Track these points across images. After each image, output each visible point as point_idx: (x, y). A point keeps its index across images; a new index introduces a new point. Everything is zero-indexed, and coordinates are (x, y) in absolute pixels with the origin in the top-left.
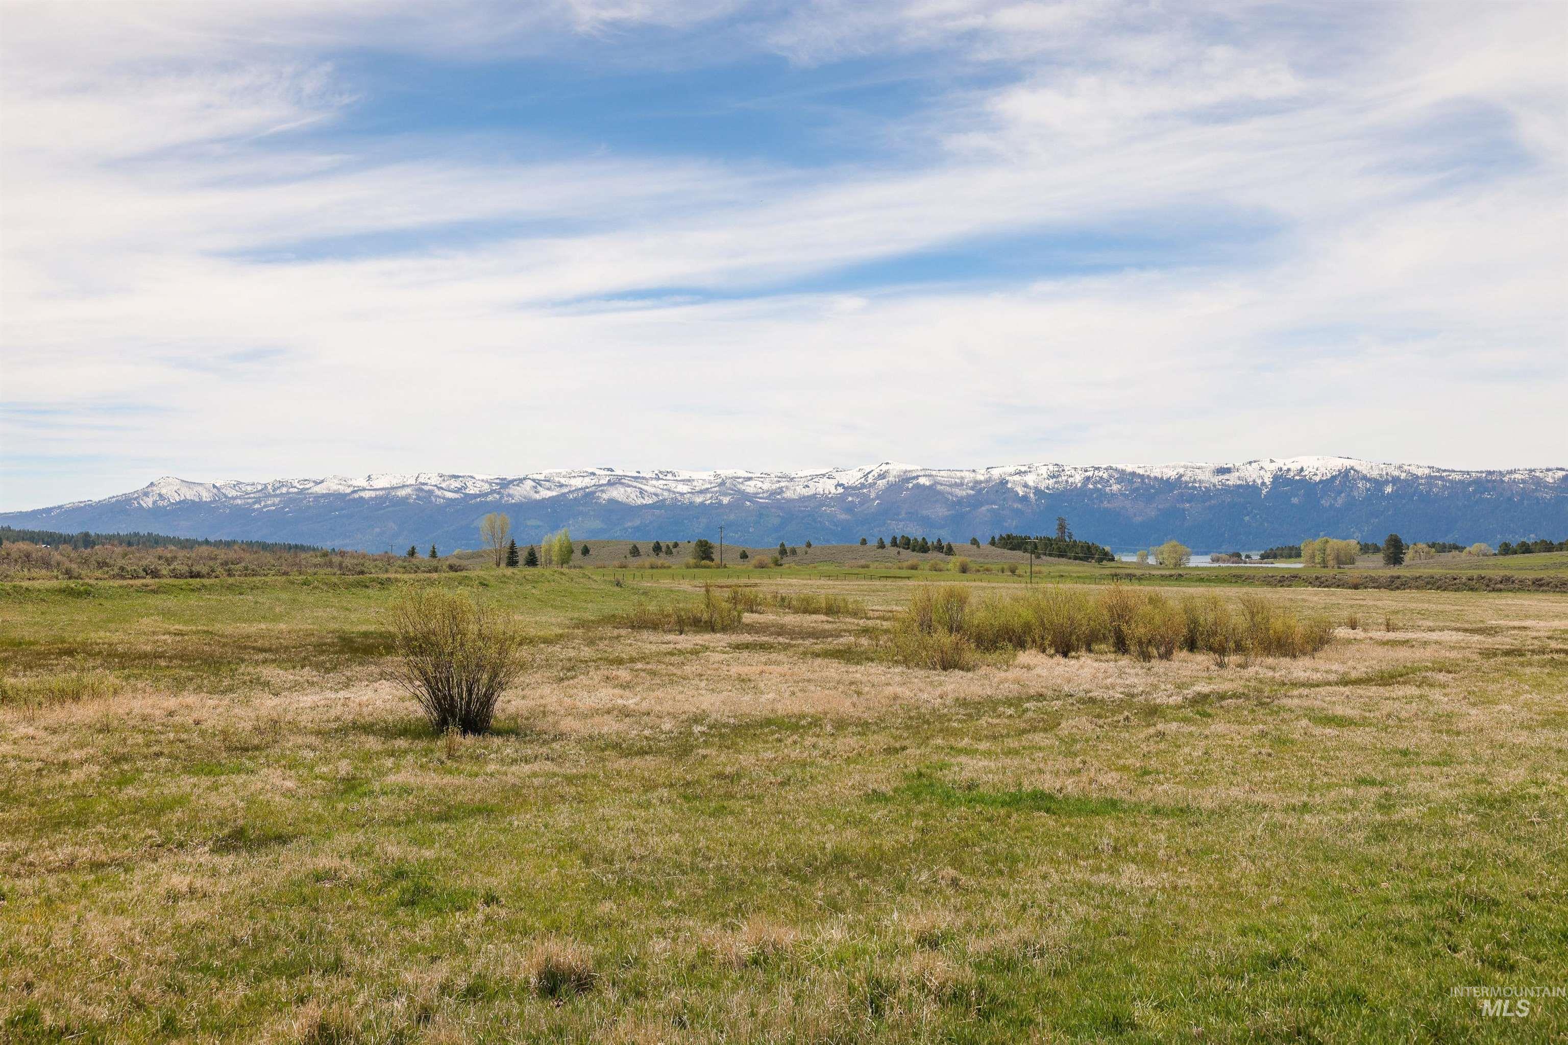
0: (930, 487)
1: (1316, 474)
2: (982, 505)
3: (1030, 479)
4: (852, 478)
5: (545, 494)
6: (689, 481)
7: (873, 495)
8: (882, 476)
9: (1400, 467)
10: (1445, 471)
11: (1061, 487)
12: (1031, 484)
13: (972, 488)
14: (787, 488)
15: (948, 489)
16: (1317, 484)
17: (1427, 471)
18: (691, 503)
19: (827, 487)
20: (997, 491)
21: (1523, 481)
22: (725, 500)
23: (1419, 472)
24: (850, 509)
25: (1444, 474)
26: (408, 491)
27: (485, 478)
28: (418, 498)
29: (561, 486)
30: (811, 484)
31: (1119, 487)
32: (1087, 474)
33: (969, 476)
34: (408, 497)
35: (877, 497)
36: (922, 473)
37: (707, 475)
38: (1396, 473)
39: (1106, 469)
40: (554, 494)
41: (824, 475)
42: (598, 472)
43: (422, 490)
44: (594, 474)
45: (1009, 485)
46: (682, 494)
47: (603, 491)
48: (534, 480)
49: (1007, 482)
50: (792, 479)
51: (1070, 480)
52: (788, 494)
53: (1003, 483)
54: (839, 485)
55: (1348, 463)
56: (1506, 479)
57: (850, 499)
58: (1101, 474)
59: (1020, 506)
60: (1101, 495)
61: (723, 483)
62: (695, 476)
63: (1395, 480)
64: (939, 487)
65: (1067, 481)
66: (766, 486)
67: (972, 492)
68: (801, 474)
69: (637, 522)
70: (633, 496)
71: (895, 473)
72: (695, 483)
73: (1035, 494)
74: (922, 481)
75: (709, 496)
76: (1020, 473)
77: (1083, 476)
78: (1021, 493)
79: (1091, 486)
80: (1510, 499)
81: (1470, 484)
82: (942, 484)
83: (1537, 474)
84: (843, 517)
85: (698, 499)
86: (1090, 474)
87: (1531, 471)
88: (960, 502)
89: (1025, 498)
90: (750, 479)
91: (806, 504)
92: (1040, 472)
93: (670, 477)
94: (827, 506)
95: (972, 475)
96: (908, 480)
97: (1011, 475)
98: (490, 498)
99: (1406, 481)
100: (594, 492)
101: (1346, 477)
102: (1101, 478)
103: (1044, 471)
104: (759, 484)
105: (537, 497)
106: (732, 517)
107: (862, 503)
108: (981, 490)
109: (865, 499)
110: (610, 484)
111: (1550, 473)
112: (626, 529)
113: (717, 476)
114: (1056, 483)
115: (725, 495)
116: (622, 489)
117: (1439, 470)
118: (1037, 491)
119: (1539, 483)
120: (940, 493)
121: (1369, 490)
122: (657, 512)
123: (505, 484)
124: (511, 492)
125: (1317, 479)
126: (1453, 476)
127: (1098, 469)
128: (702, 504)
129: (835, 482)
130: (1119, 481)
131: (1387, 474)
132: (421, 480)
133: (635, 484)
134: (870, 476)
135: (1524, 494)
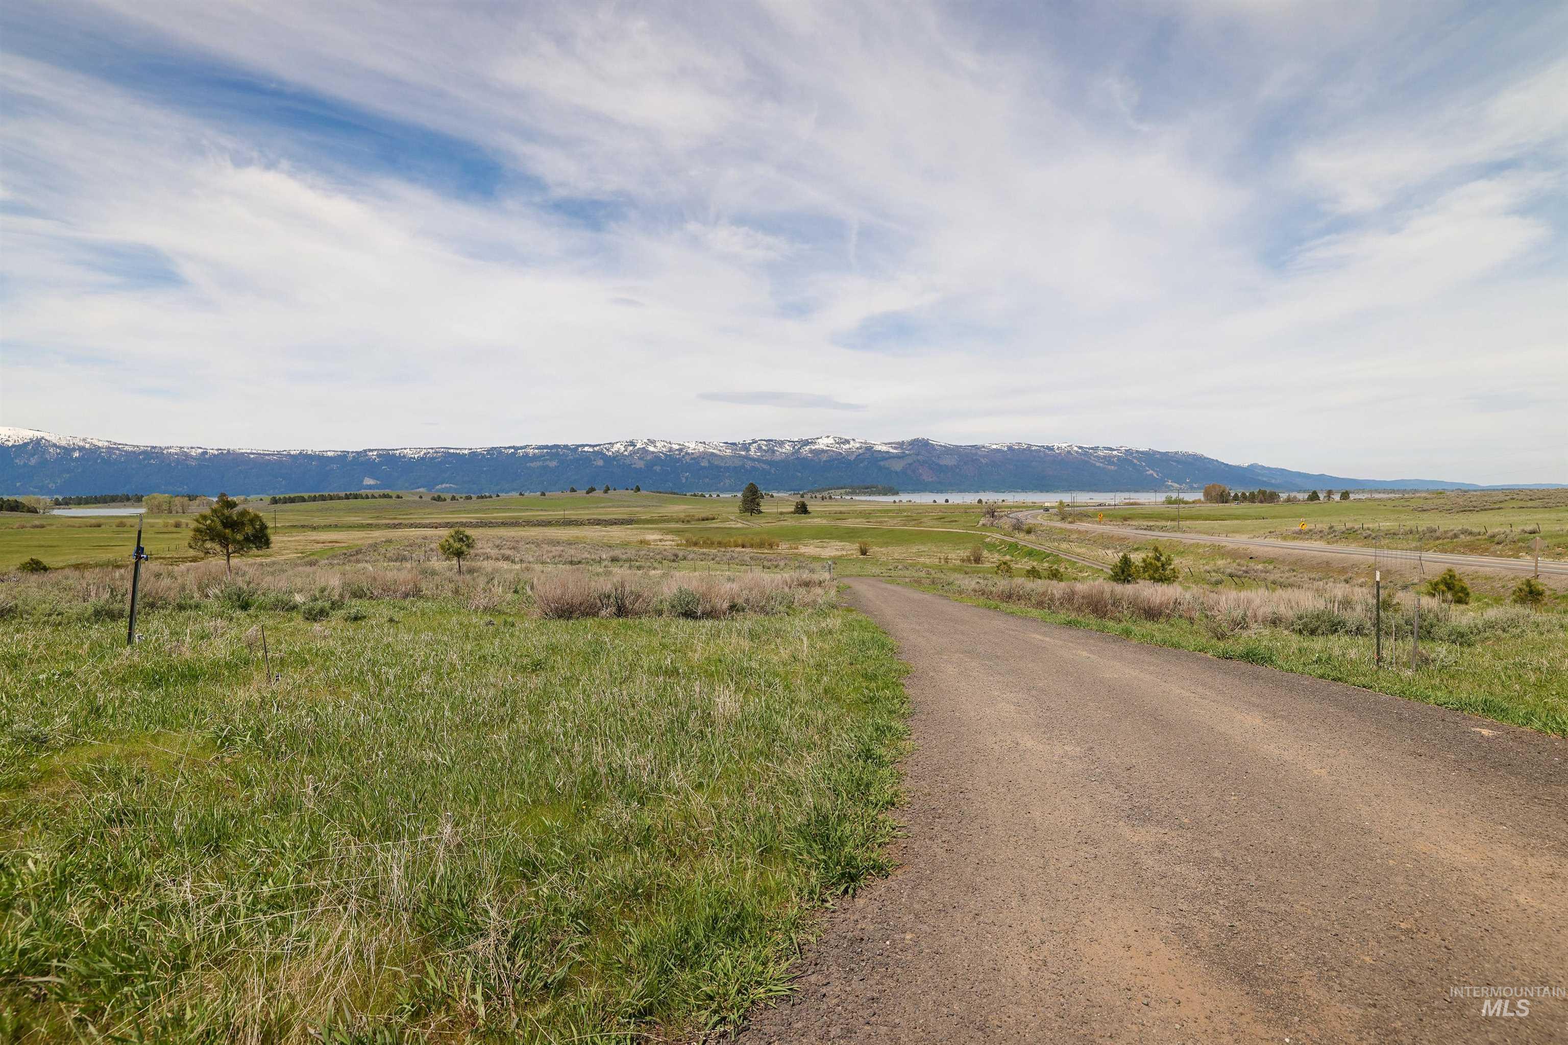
1: (8, 440)
9: (84, 440)
10: (120, 444)
16: (8, 447)
17: (106, 444)
21: (176, 454)
23: (100, 444)
25: (120, 446)
38: (81, 444)
55: (39, 435)
56: (165, 452)
63: (81, 449)
80: (169, 465)
81: (140, 454)
83: (185, 450)
87: (181, 448)
99: (90, 449)
101: (37, 446)
111: (194, 450)
117: (115, 444)
119: (187, 455)
121: (59, 454)
125: (10, 444)
126: (126, 448)
131: (74, 444)
135: (178, 462)
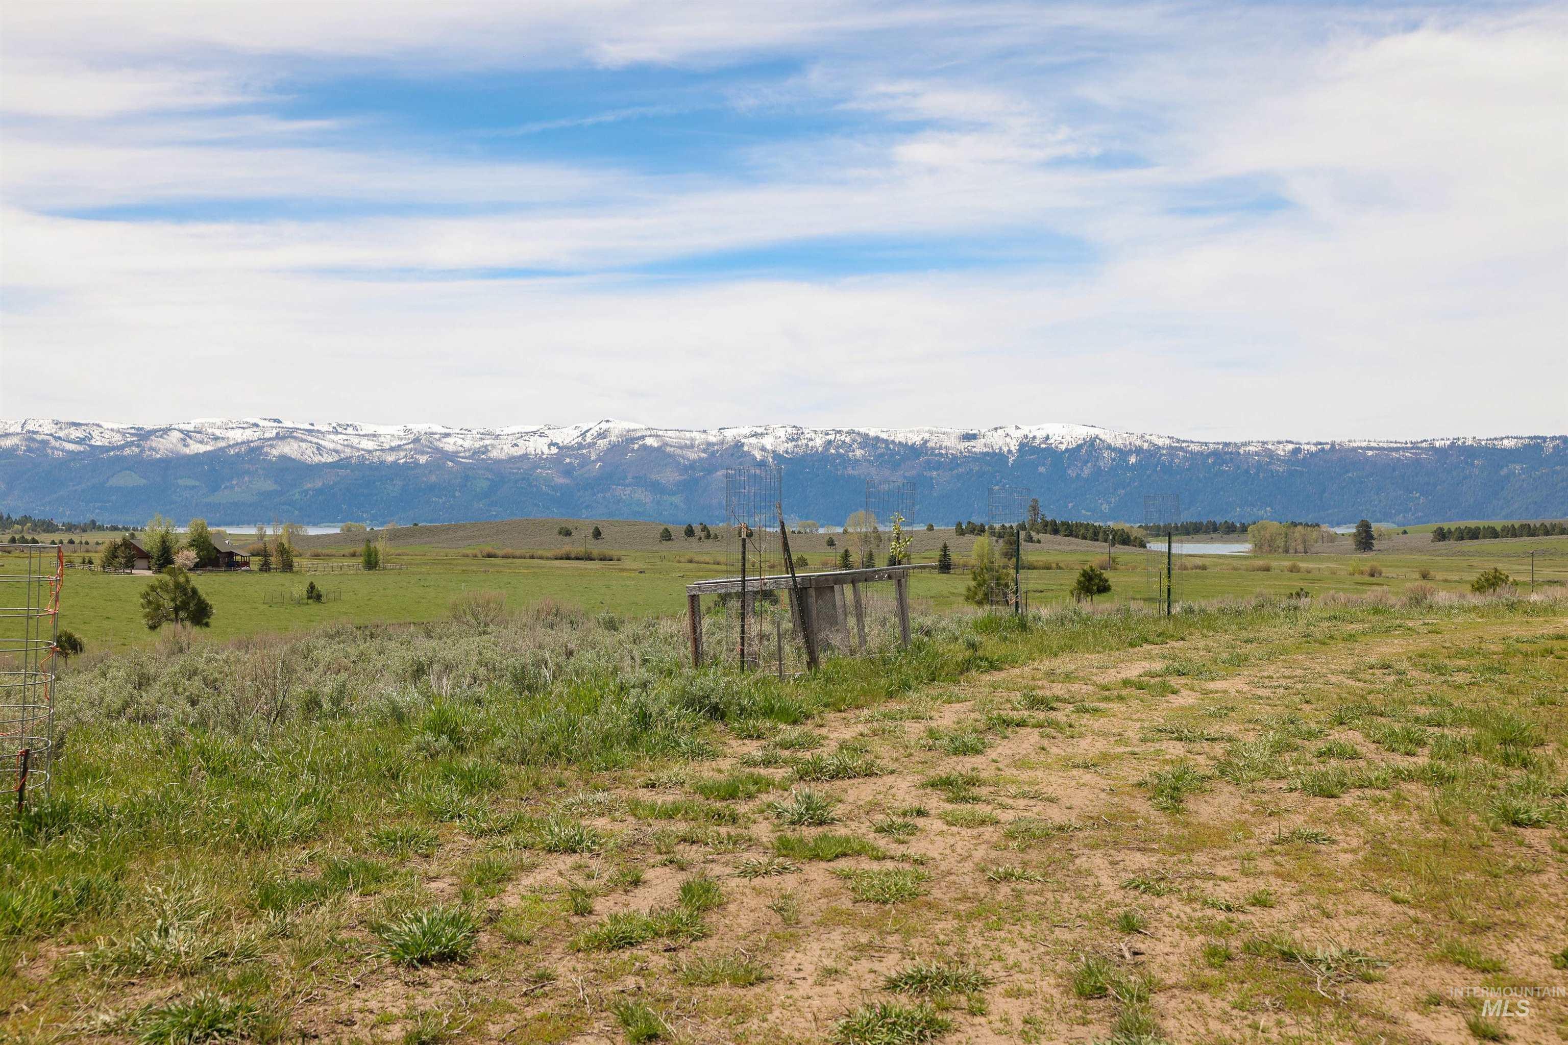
0: (659, 449)
1: (1061, 443)
2: (716, 470)
3: (768, 442)
4: (567, 436)
5: (196, 448)
6: (374, 436)
7: (593, 457)
8: (602, 435)
9: (1142, 437)
10: (1184, 441)
11: (801, 451)
12: (769, 447)
13: (704, 451)
14: (493, 446)
15: (679, 451)
16: (1063, 453)
17: (1168, 442)
18: (381, 462)
19: (539, 446)
20: (732, 455)
21: (1257, 454)
22: (423, 459)
23: (1160, 442)
24: (568, 471)
25: (1184, 445)
26: (15, 440)
27: (115, 426)
28: (29, 450)
29: (216, 438)
30: (520, 442)
31: (863, 452)
32: (829, 437)
33: (699, 438)
34: (15, 448)
35: (599, 459)
36: (648, 433)
37: (395, 429)
38: (1139, 443)
39: (848, 432)
40: (209, 448)
41: (535, 433)
42: (262, 423)
43: (34, 440)
44: (256, 425)
45: (746, 449)
46: (370, 452)
47: (272, 446)
48: (181, 431)
49: (743, 445)
50: (497, 437)
51: (811, 444)
52: (495, 454)
53: (738, 445)
54: (552, 444)
55: (1093, 432)
56: (1241, 451)
57: (568, 460)
58: (843, 438)
59: (758, 472)
60: (845, 461)
61: (416, 440)
62: (381, 430)
63: (1138, 451)
64: (668, 449)
65: (807, 445)
66: (467, 444)
67: (705, 455)
68: (507, 431)
69: (319, 484)
70: (309, 452)
71: (617, 432)
72: (382, 439)
73: (774, 459)
74: (649, 441)
75: (402, 454)
76: (756, 435)
77: (823, 439)
78: (759, 457)
79: (833, 451)
80: (1247, 471)
81: (1209, 455)
82: (671, 446)
83: (1270, 447)
84: (560, 480)
85: (390, 458)
86: (831, 437)
87: (1264, 443)
88: (692, 466)
89: (762, 464)
90: (447, 435)
91: (518, 465)
92: (778, 434)
93: (350, 430)
94: (542, 468)
95: (703, 436)
96: (633, 440)
97: (746, 437)
98: (127, 452)
99: (1149, 451)
100: (262, 447)
101: (1091, 447)
102: (843, 442)
103: (782, 433)
104: (460, 442)
105: (187, 451)
106: (433, 478)
107: (582, 466)
108: (713, 454)
109: (585, 461)
110: (278, 437)
111: (1281, 446)
112: (306, 491)
113: (408, 431)
114: (795, 446)
115: (423, 453)
116: (295, 445)
117: (1178, 441)
118: (776, 455)
119: (1271, 454)
120: (670, 456)
121: (1113, 460)
122: (342, 472)
123: (143, 435)
124: (154, 445)
125: (1063, 447)
126: (1193, 447)
127: (839, 432)
128: (395, 463)
129: (546, 441)
130: (862, 446)
131: (1130, 444)
132: (30, 427)
133: (310, 438)
134: (588, 434)
135: (1259, 466)
